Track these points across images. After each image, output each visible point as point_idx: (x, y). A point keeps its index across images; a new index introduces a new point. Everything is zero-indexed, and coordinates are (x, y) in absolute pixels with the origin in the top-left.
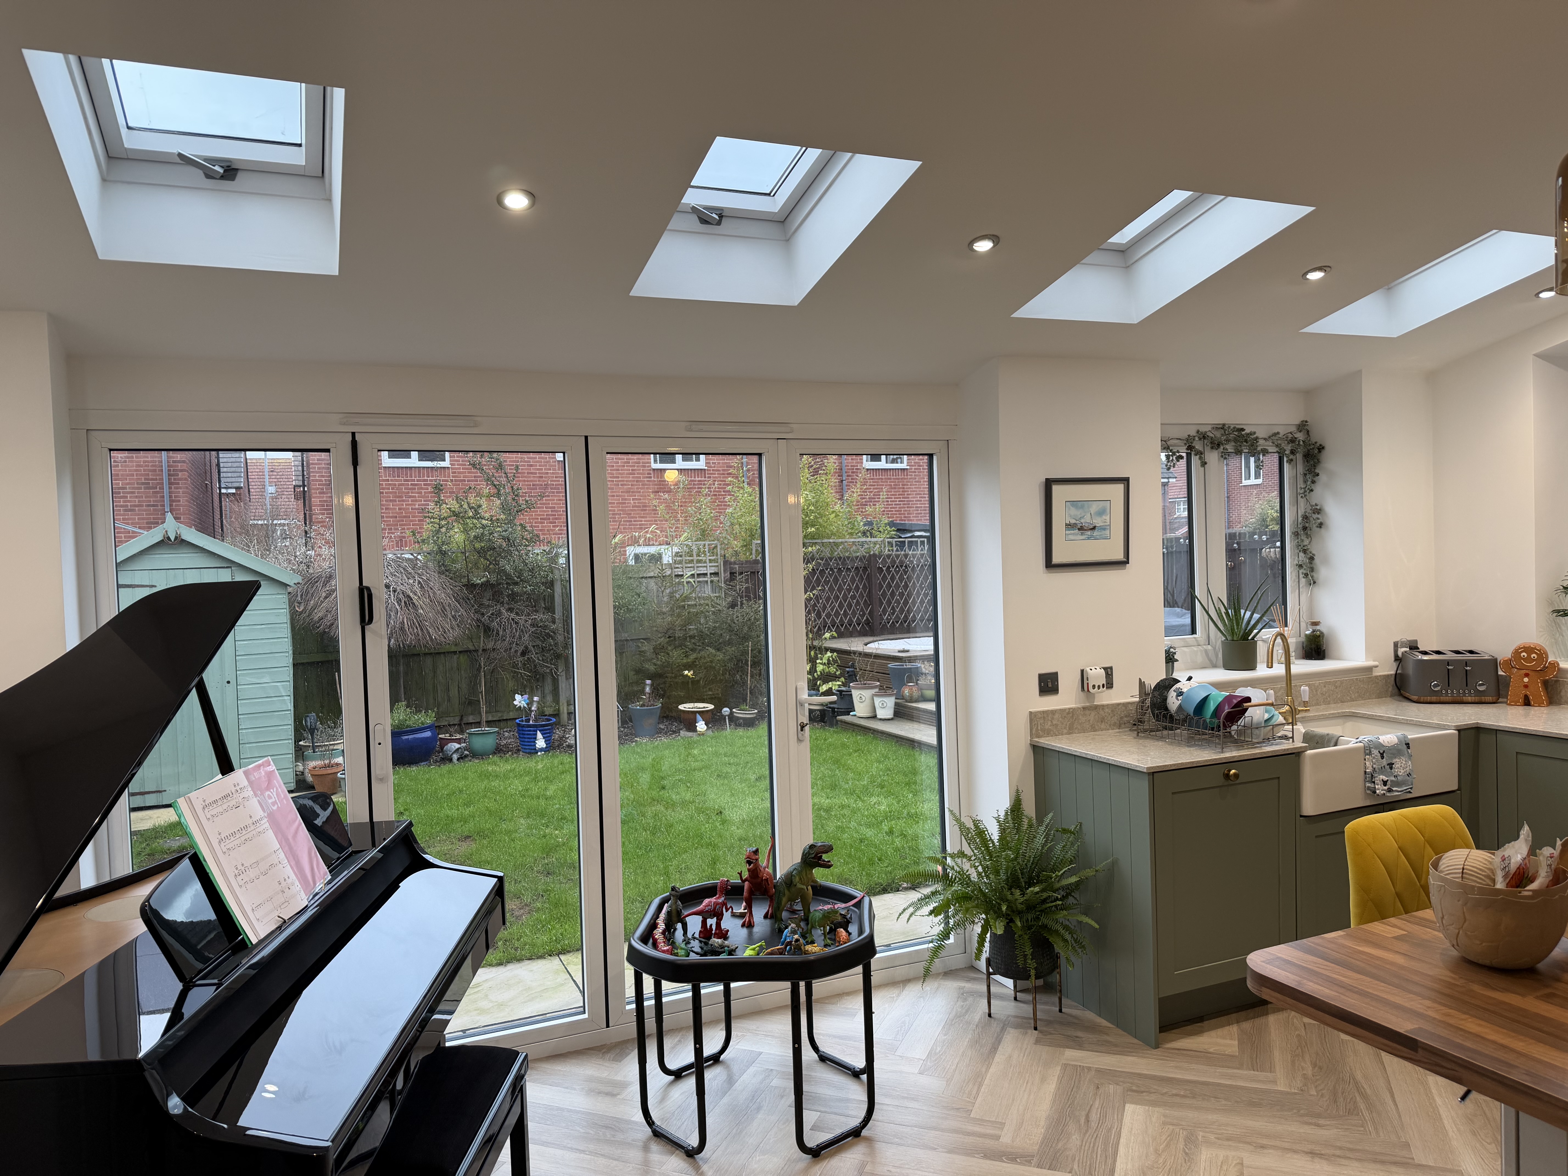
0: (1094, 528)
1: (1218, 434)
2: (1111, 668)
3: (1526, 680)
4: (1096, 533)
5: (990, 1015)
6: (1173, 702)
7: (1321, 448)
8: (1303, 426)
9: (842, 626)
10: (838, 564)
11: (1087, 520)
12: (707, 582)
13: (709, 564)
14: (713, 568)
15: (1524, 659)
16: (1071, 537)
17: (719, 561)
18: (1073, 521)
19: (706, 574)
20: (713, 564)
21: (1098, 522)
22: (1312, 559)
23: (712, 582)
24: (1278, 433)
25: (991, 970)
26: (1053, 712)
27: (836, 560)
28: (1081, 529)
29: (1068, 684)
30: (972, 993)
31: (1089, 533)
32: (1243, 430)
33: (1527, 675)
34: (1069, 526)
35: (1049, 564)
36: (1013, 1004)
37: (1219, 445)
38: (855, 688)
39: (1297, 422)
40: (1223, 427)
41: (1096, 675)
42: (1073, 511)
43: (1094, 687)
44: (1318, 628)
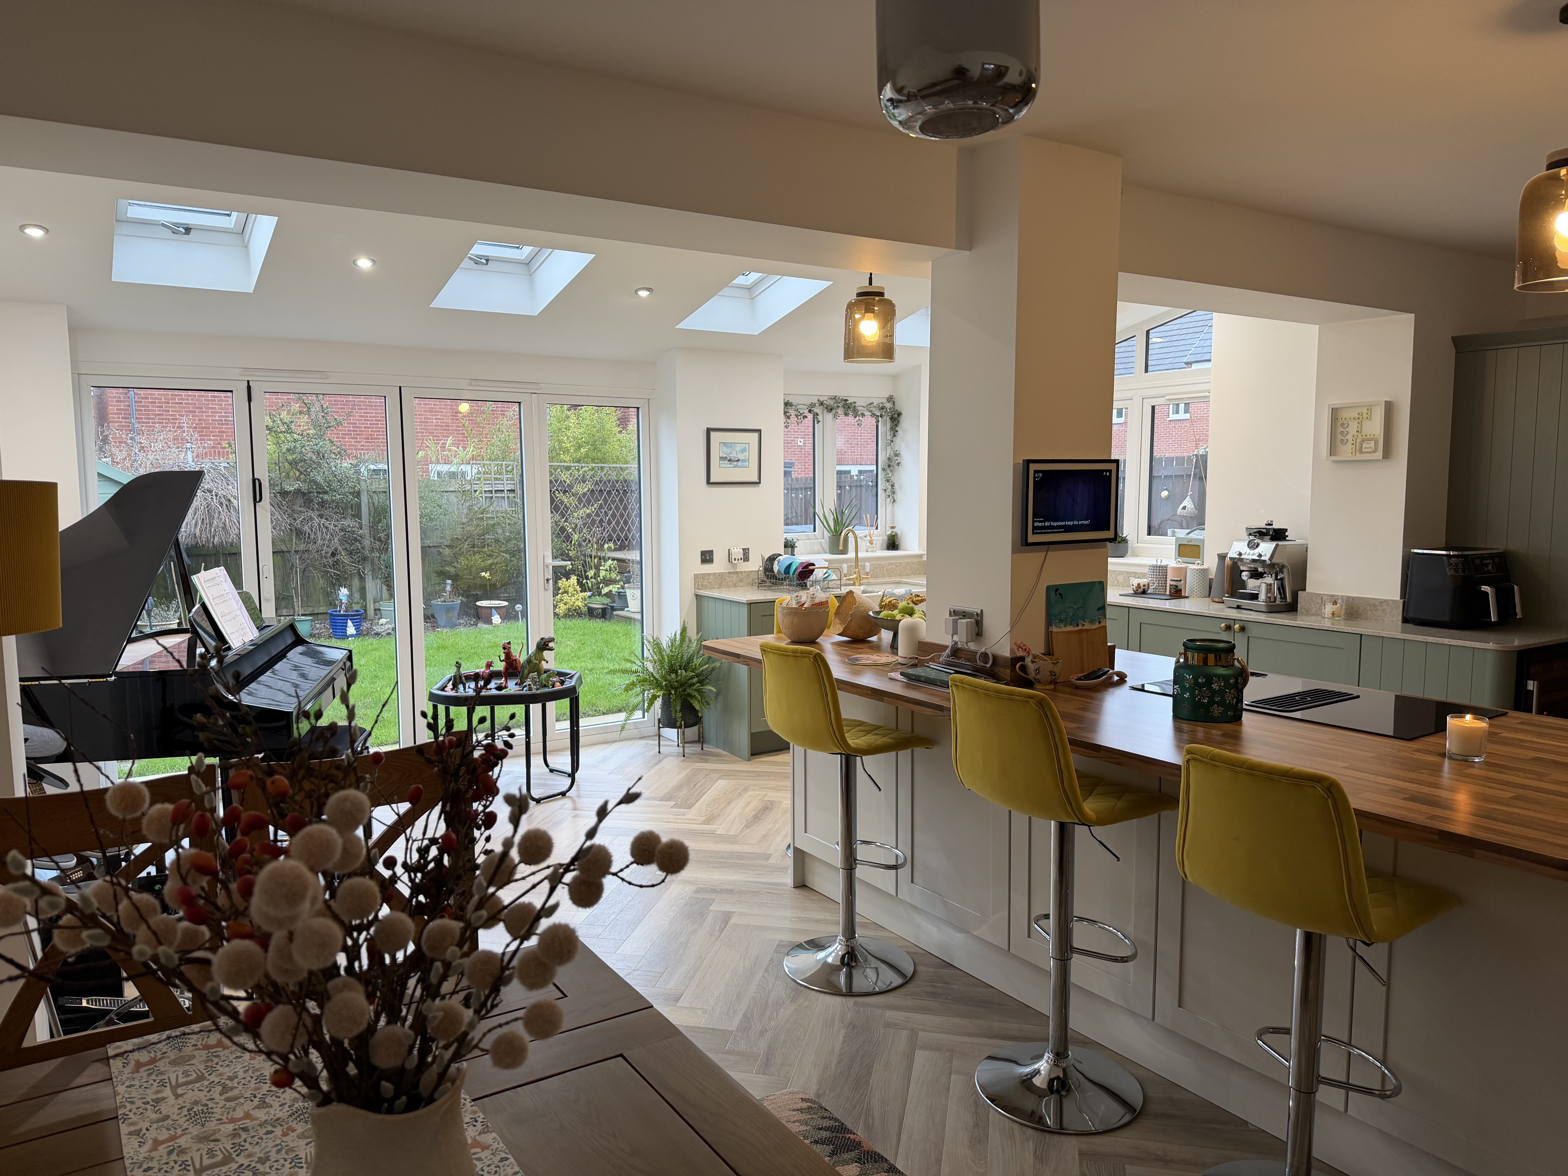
0: (738, 460)
1: (832, 402)
2: (748, 549)
4: (739, 463)
5: (659, 752)
6: (776, 568)
7: (899, 414)
8: (890, 399)
11: (733, 455)
12: (504, 497)
13: (505, 482)
14: (510, 486)
16: (724, 465)
17: (515, 479)
18: (724, 456)
19: (503, 491)
21: (741, 456)
22: (893, 486)
24: (873, 403)
25: (661, 726)
26: (709, 574)
28: (730, 460)
29: (720, 557)
31: (735, 463)
32: (847, 400)
34: (722, 458)
35: (709, 482)
36: (677, 748)
37: (831, 410)
38: (629, 588)
39: (887, 396)
40: (834, 398)
41: (738, 553)
42: (725, 449)
43: (735, 559)
44: (894, 530)
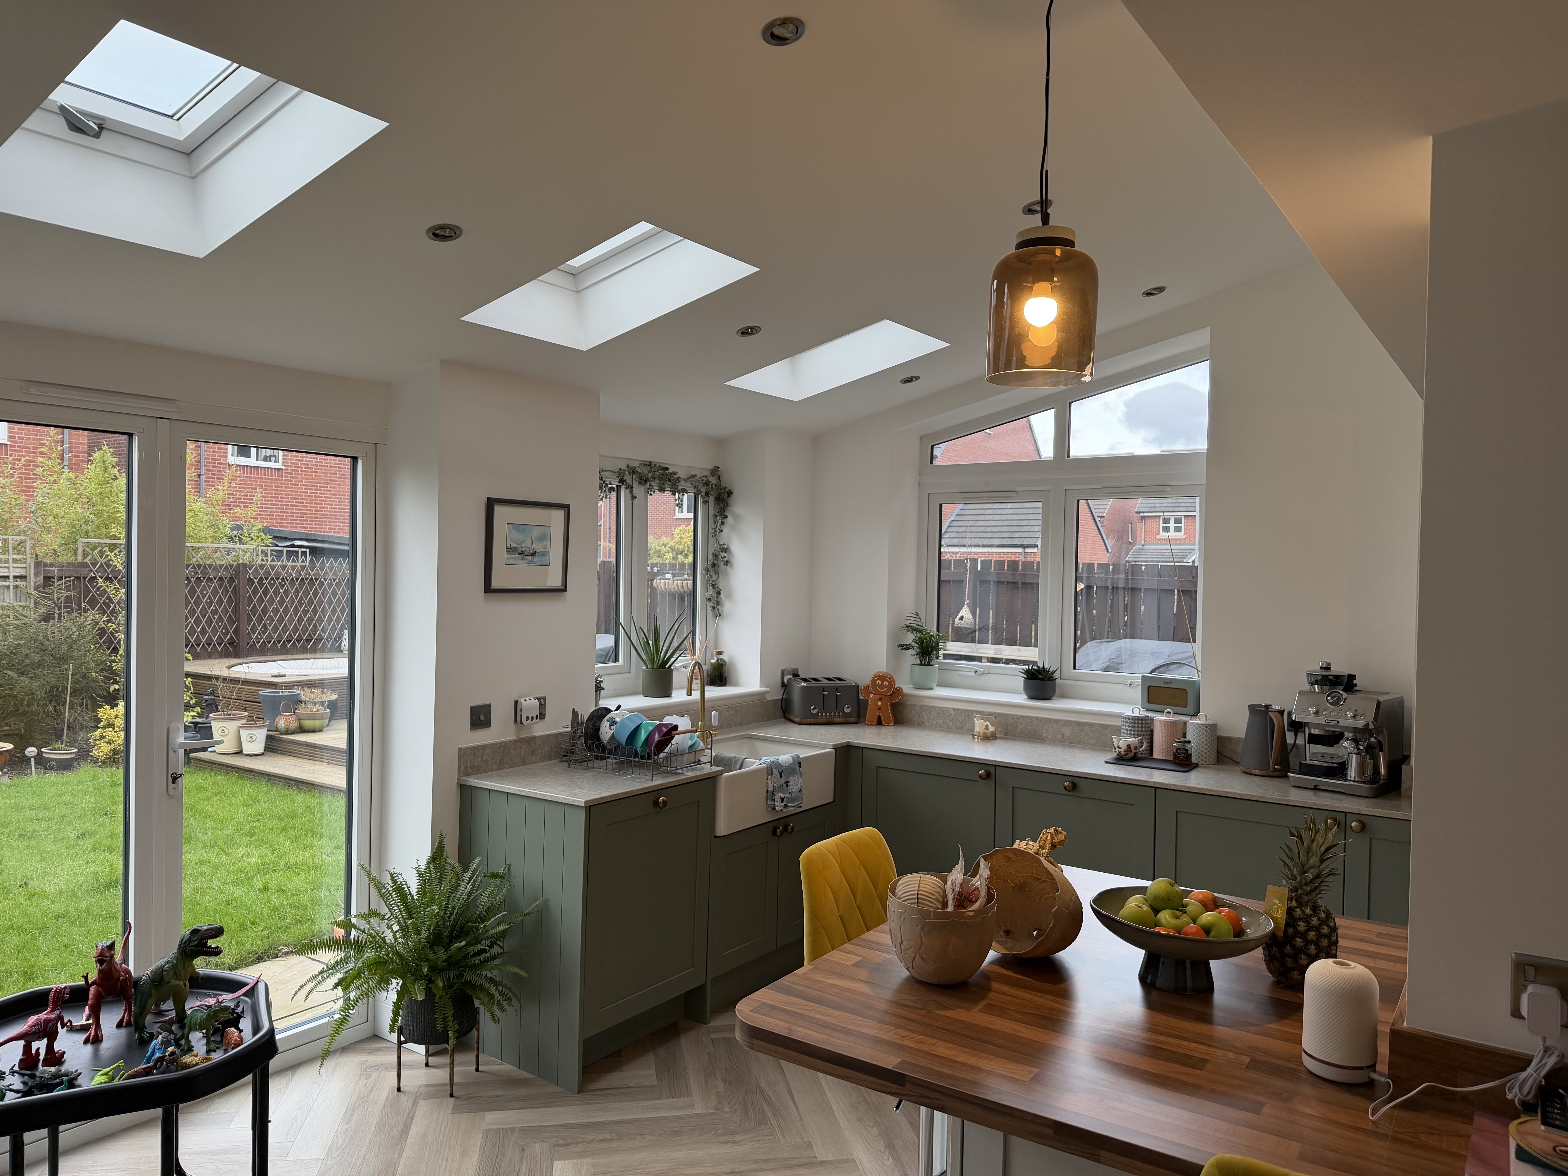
0: (534, 554)
1: (645, 470)
2: (544, 699)
3: (879, 703)
4: (536, 559)
5: (399, 1090)
6: (606, 731)
7: (730, 493)
8: (715, 471)
9: (198, 645)
10: (196, 573)
11: (527, 545)
12: (8, 587)
13: (11, 565)
14: (18, 570)
15: (878, 686)
16: (511, 561)
17: (28, 561)
18: (514, 545)
19: (8, 577)
20: (19, 565)
21: (538, 547)
22: (719, 593)
23: (16, 587)
24: (695, 475)
25: (403, 1039)
26: (484, 747)
27: (194, 567)
28: (522, 553)
29: (501, 715)
30: (376, 1067)
31: (529, 558)
32: (667, 469)
33: (880, 699)
34: (510, 550)
35: (488, 588)
36: (425, 1071)
37: (646, 482)
38: (215, 719)
39: (711, 467)
40: (650, 464)
41: (530, 704)
42: (515, 535)
43: (527, 718)
44: (721, 657)
